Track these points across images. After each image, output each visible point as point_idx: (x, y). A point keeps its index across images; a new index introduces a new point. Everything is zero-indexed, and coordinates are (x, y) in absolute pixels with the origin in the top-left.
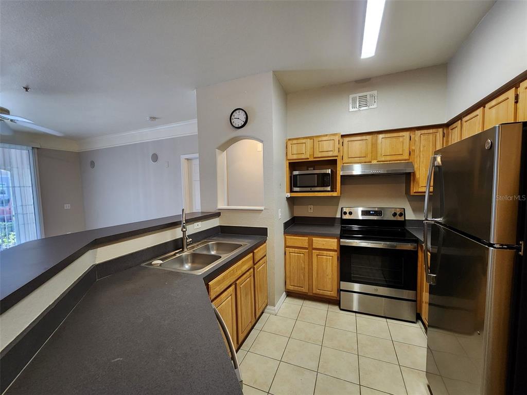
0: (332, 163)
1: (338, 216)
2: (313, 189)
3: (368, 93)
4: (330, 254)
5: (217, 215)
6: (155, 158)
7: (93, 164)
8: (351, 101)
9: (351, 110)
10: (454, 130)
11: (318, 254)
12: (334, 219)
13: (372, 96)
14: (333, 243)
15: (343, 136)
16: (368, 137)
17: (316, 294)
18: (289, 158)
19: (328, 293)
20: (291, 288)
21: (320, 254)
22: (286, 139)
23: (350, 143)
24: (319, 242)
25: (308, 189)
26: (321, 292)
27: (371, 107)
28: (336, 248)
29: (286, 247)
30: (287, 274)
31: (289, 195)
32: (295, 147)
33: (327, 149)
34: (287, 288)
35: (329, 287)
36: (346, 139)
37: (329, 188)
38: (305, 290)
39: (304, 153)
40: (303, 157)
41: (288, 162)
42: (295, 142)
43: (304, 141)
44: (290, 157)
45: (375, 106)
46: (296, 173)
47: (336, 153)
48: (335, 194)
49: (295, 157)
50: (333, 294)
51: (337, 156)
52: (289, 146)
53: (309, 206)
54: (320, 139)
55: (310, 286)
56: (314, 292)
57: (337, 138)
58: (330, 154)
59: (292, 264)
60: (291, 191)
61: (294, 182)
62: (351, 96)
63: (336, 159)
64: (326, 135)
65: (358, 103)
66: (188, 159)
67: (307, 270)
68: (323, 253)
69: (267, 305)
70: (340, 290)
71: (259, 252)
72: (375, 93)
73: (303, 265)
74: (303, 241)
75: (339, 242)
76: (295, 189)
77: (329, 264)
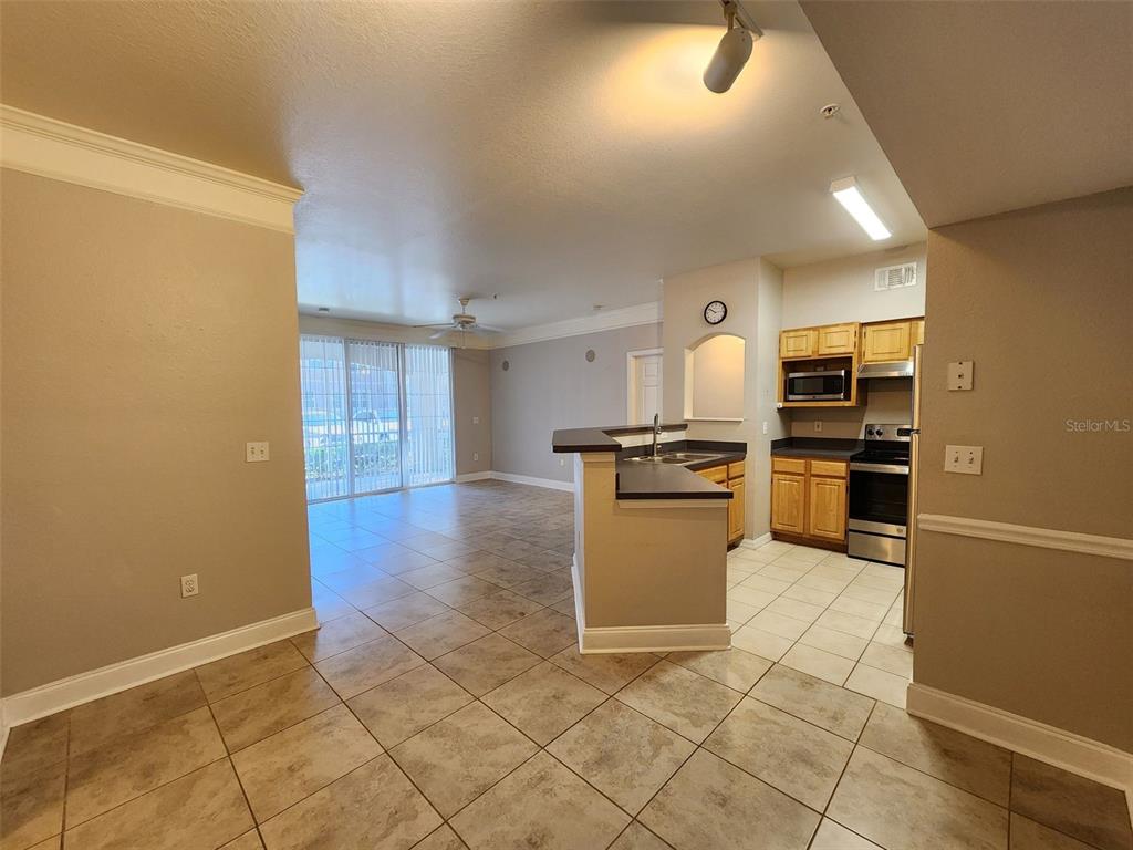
0: (845, 361)
1: (862, 437)
2: (817, 397)
3: (903, 267)
4: (835, 482)
5: (684, 427)
6: (591, 356)
7: (506, 366)
8: (877, 277)
9: (877, 289)
11: (819, 482)
12: (856, 441)
13: (908, 270)
14: (841, 468)
15: (863, 325)
16: (903, 325)
17: (814, 536)
18: (782, 356)
19: (832, 535)
20: (779, 527)
21: (822, 482)
22: (780, 331)
23: (876, 332)
24: (820, 466)
25: (811, 397)
26: (822, 533)
27: (907, 284)
28: (844, 475)
29: (774, 472)
30: (775, 507)
31: (781, 405)
32: (791, 341)
33: (838, 344)
34: (773, 527)
35: (832, 527)
36: (869, 329)
37: (840, 396)
38: (798, 529)
39: (804, 348)
40: (803, 354)
41: (781, 361)
42: (792, 334)
43: (805, 333)
44: (784, 354)
45: (912, 283)
46: (792, 375)
47: (851, 349)
48: (847, 404)
49: (791, 354)
50: (840, 536)
51: (852, 353)
52: (784, 340)
53: (816, 422)
54: (828, 330)
55: (806, 524)
56: (812, 533)
57: (852, 329)
58: (842, 350)
59: (781, 495)
60: (786, 400)
61: (790, 388)
62: (878, 271)
63: (851, 358)
64: (837, 325)
65: (887, 279)
66: (636, 357)
67: (802, 503)
68: (826, 481)
69: (742, 537)
70: (848, 530)
71: (735, 468)
72: (912, 265)
73: (797, 497)
74: (797, 465)
75: (848, 466)
76: (791, 397)
77: (834, 496)
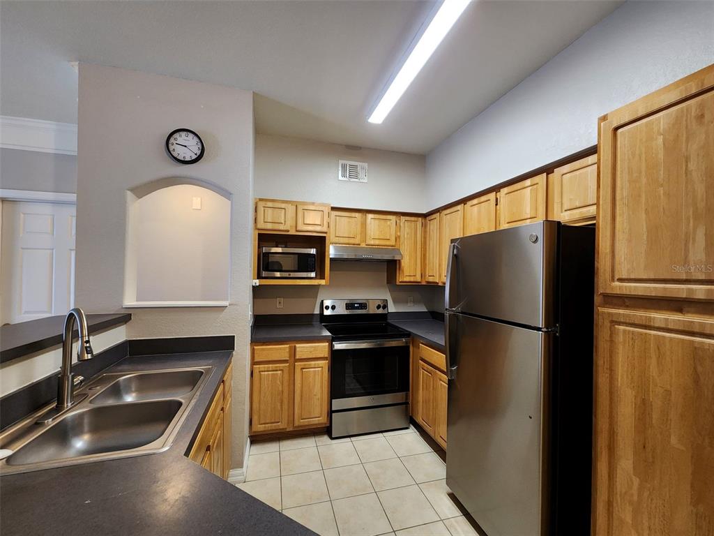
0: (320, 240)
1: (317, 311)
2: (293, 275)
3: (358, 164)
4: (318, 364)
5: (124, 318)
8: (340, 168)
9: (341, 178)
10: (432, 222)
11: (303, 367)
12: (313, 315)
13: (363, 168)
14: (322, 348)
15: (333, 209)
16: (357, 215)
17: (299, 426)
18: (259, 226)
19: (316, 421)
20: (259, 428)
21: (306, 367)
22: (256, 199)
23: (337, 217)
24: (303, 349)
25: (284, 274)
26: (305, 422)
27: (361, 180)
28: (326, 355)
29: (254, 363)
30: (255, 406)
31: (257, 282)
32: (269, 211)
33: (312, 223)
34: (254, 430)
35: (316, 412)
36: (334, 213)
37: (313, 275)
38: (282, 425)
39: (285, 223)
40: (282, 227)
41: (257, 232)
42: (270, 204)
43: (283, 206)
44: (261, 225)
45: (365, 180)
46: (267, 250)
47: (325, 229)
48: (323, 282)
49: (269, 226)
50: (322, 420)
51: (326, 233)
52: (261, 210)
53: (278, 299)
54: (306, 207)
55: (290, 416)
56: (297, 424)
57: (327, 210)
58: (318, 229)
59: (263, 389)
60: (260, 277)
61: (265, 264)
62: (341, 162)
63: (325, 237)
64: (314, 204)
65: (348, 172)
67: (286, 394)
68: (310, 365)
69: (230, 470)
70: (331, 412)
71: (228, 379)
72: (366, 165)
73: (280, 388)
74: (281, 351)
75: (332, 346)
76: (264, 274)
77: (318, 378)
